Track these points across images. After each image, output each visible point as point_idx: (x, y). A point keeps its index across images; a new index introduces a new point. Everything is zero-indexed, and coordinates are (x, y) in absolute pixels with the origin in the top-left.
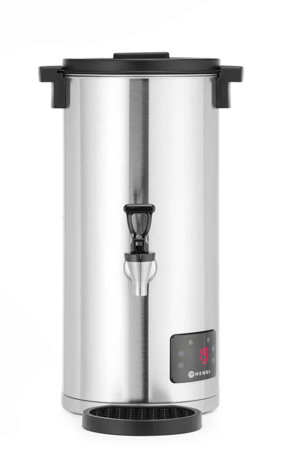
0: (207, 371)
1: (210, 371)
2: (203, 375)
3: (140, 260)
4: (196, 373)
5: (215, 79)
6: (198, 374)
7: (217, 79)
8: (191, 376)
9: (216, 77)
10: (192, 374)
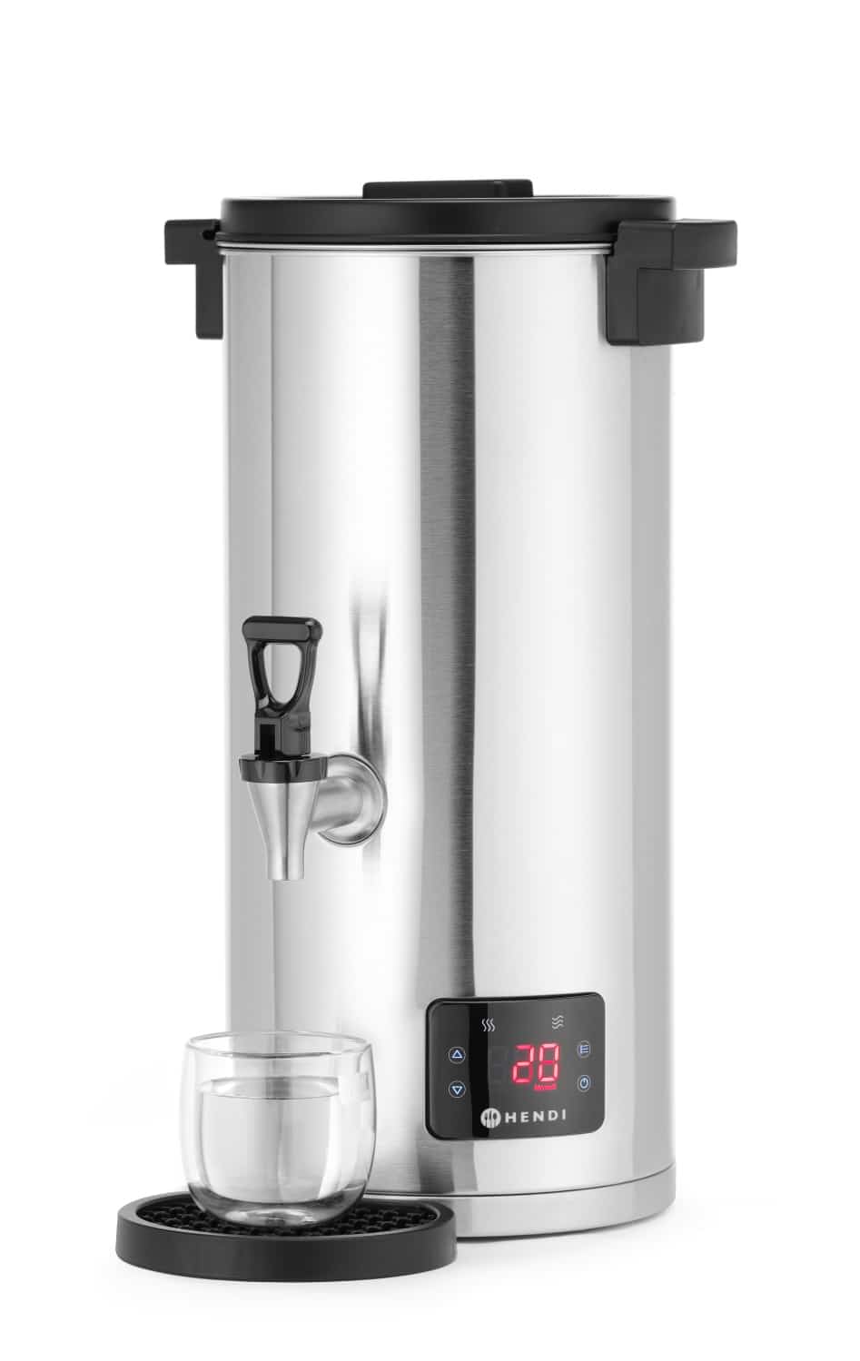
0: (550, 1112)
1: (564, 1111)
2: (534, 1123)
3: (286, 777)
4: (507, 1114)
5: (603, 260)
6: (514, 1117)
7: (609, 258)
8: (488, 1120)
9: (607, 252)
10: (495, 1116)
